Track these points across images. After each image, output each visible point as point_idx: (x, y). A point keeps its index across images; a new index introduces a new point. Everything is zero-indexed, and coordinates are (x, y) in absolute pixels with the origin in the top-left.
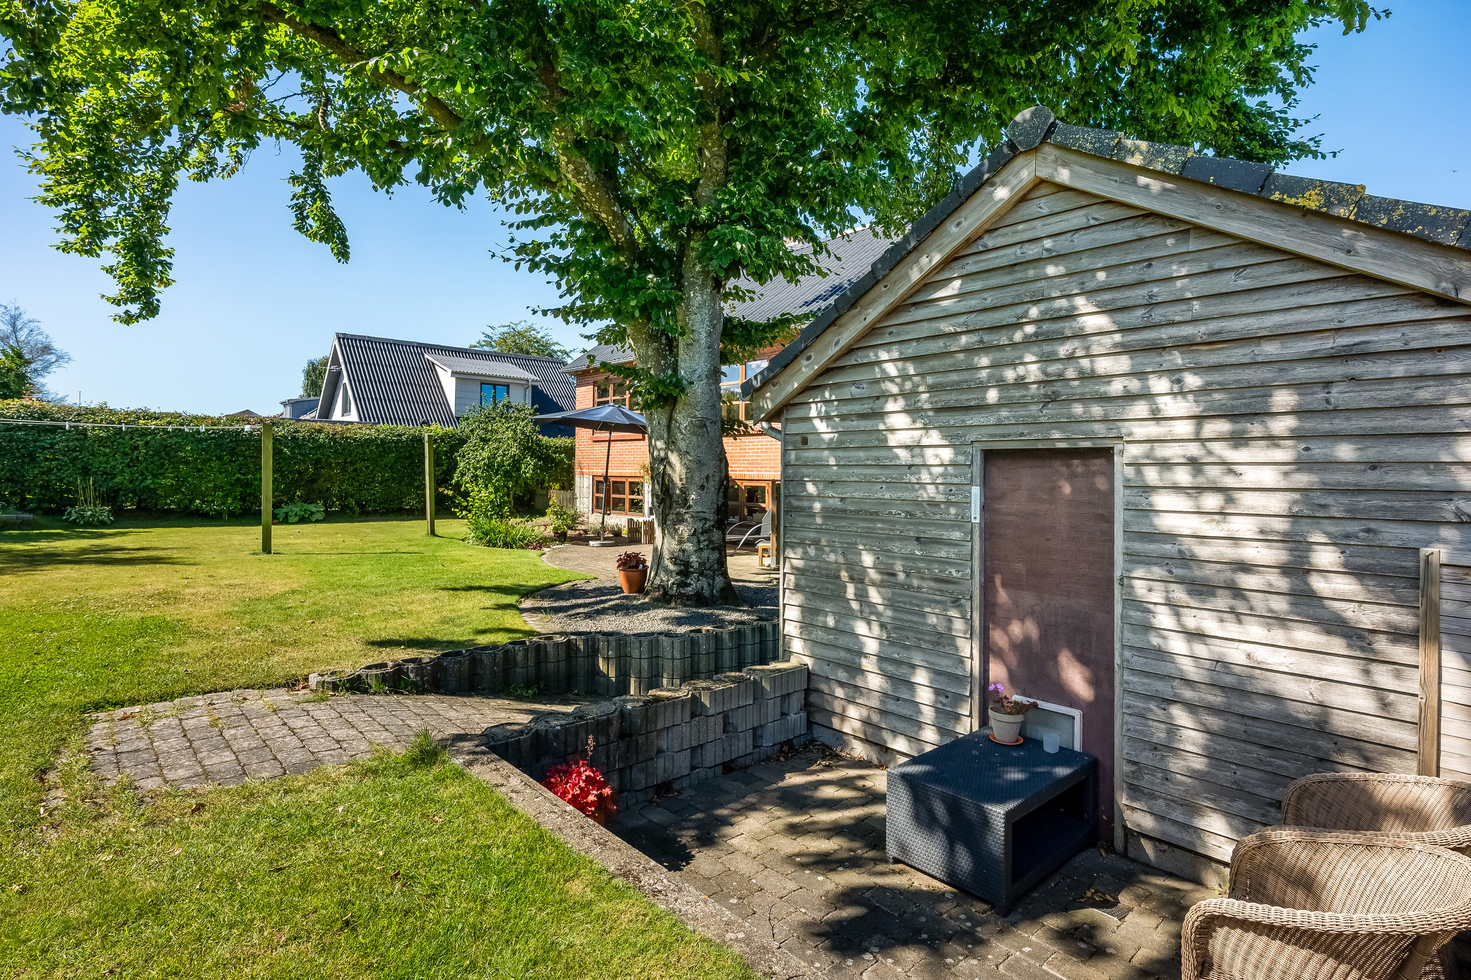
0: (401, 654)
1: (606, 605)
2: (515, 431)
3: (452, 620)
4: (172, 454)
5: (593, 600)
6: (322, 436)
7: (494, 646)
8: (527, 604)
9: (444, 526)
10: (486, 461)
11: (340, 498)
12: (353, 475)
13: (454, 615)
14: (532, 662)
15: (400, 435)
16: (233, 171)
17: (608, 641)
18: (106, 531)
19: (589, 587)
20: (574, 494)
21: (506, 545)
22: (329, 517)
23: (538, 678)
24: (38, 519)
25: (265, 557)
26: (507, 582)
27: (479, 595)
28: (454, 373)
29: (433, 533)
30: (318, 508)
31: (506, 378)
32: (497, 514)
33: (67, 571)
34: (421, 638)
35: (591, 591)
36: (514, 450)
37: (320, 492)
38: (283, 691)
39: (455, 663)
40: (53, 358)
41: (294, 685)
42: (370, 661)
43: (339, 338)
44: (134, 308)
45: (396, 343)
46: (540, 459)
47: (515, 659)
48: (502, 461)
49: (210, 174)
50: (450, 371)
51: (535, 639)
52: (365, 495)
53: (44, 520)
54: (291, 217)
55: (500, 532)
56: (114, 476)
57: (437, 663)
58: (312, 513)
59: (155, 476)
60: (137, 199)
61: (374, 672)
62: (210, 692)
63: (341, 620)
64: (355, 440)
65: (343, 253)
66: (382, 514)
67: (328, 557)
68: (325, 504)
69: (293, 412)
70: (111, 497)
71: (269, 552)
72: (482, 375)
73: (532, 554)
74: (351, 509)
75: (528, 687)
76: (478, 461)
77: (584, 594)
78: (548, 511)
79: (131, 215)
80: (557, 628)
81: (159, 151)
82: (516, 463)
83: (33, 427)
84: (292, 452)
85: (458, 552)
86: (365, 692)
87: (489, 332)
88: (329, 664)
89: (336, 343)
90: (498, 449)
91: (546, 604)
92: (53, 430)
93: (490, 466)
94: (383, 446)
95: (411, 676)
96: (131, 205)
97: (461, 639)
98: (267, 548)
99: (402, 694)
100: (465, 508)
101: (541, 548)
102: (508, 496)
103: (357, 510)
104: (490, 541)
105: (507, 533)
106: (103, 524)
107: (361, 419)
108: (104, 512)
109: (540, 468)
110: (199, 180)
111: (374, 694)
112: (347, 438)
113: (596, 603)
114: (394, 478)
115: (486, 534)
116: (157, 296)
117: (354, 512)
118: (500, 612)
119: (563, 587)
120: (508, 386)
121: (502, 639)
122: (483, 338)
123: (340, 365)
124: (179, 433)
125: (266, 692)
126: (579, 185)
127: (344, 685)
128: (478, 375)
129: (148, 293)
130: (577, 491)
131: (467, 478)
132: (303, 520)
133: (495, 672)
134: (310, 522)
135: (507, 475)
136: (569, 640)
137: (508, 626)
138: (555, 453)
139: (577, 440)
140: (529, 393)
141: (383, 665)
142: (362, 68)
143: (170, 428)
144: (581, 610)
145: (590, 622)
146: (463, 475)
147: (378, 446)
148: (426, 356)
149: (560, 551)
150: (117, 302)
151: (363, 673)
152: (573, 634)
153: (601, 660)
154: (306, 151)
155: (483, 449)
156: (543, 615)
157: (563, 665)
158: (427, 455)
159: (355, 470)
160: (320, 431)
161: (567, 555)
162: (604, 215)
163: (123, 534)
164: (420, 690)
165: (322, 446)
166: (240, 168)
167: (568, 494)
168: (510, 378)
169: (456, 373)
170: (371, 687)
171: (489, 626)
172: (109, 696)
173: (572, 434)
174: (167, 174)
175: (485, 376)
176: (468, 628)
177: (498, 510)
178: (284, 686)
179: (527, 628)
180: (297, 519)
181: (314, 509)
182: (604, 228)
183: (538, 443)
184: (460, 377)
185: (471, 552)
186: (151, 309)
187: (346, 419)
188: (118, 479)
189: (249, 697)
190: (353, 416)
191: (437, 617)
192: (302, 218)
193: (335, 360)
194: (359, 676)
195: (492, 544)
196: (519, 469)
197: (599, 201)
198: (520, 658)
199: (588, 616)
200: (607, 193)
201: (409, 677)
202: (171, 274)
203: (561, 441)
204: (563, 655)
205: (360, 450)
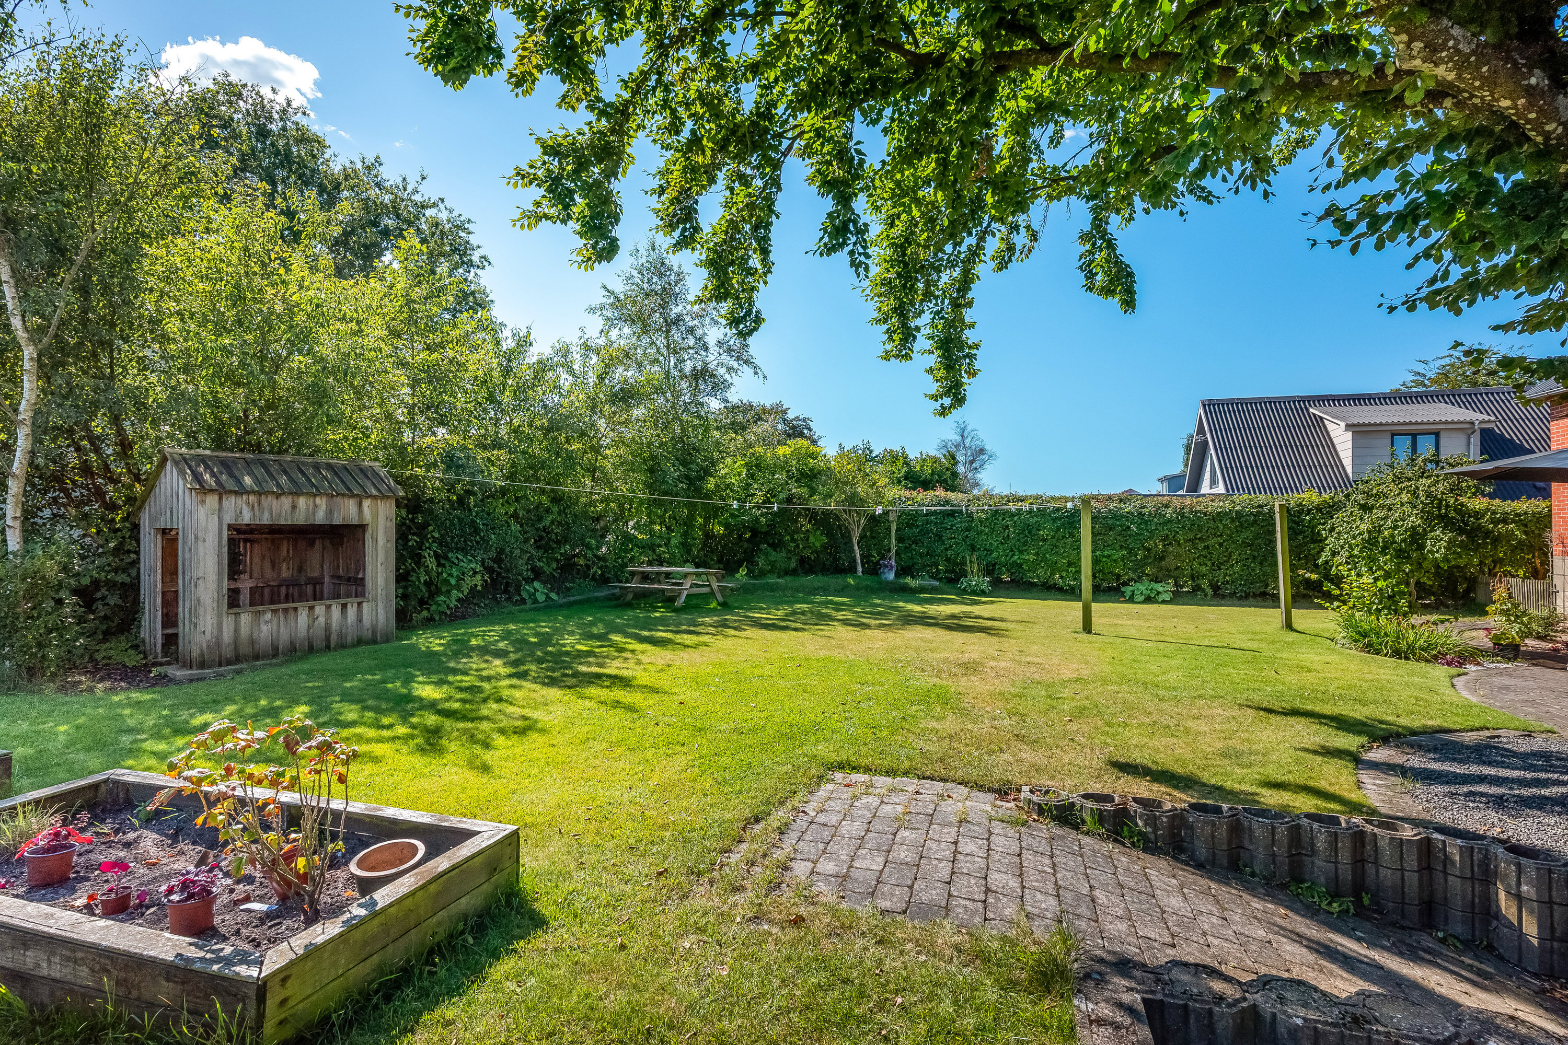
0: (1143, 788)
1: (1545, 792)
2: (1415, 494)
3: (1238, 754)
4: (1034, 532)
5: (1517, 774)
6: (1170, 510)
7: (1279, 814)
8: (1380, 754)
9: (1303, 618)
10: (1366, 536)
11: (1193, 578)
12: (1204, 552)
13: (1245, 747)
14: (1345, 856)
15: (1260, 506)
16: (1030, 251)
17: (1519, 866)
18: (984, 599)
19: (1523, 746)
20: (1552, 584)
21: (1398, 654)
22: (1177, 598)
23: (1358, 887)
24: (942, 585)
25: (1085, 636)
26: (1359, 713)
27: (1299, 724)
28: (1348, 427)
29: (1289, 626)
30: (1165, 588)
31: (1434, 423)
32: (1389, 609)
33: (928, 633)
34: (1180, 771)
35: (1524, 756)
36: (1414, 520)
37: (1168, 570)
38: (990, 797)
39: (1205, 823)
40: (985, 457)
41: (1006, 794)
42: (1097, 787)
43: (1204, 406)
44: (947, 401)
45: (1271, 401)
46: (1461, 531)
47: (1313, 844)
48: (1392, 536)
49: (1010, 260)
50: (1343, 424)
51: (1357, 820)
52: (1220, 576)
53: (945, 587)
54: (1081, 278)
55: (1386, 635)
56: (992, 552)
57: (1178, 818)
58: (1159, 593)
59: (1021, 552)
60: (947, 301)
61: (1089, 804)
62: (928, 778)
63: (1100, 723)
64: (1205, 514)
65: (1129, 303)
66: (1240, 598)
67: (1144, 644)
68: (1176, 585)
69: (1170, 488)
70: (990, 570)
71: (1089, 632)
72: (1393, 424)
73: (1440, 672)
74: (1203, 590)
75: (1335, 894)
76: (1354, 538)
77: (1507, 757)
78: (1491, 608)
79: (943, 318)
80: (1415, 809)
81: (959, 252)
82: (1416, 538)
83: (941, 512)
84: (1139, 528)
85: (1311, 656)
86: (1076, 827)
87: (1420, 368)
88: (1052, 778)
89: (1202, 411)
90: (1385, 518)
91: (1416, 761)
92: (952, 514)
93: (1371, 542)
94: (1239, 519)
95: (1140, 823)
96: (942, 309)
97: (1237, 787)
98: (1087, 627)
99: (1124, 844)
100: (1337, 598)
101: (1461, 665)
102: (1407, 584)
103: (1210, 592)
104: (1369, 645)
105: (1399, 637)
106: (983, 593)
107: (1228, 490)
108: (985, 582)
109: (1462, 545)
110: (1001, 269)
111: (1087, 833)
112: (1196, 512)
113: (1522, 783)
114: (1254, 558)
115: (1364, 635)
116: (965, 387)
117: (1206, 595)
118: (1319, 759)
119: (1469, 738)
120: (1437, 434)
121: (1305, 804)
122: (1410, 377)
123: (1205, 434)
124: (1042, 512)
125: (975, 794)
126: (1441, 71)
127: (1050, 810)
128: (1387, 424)
129: (958, 385)
130: (1557, 581)
131: (1338, 559)
132: (1148, 600)
133: (1274, 855)
134: (1157, 602)
135: (1402, 555)
136: (1428, 840)
137: (1323, 784)
138: (1496, 522)
139: (1554, 501)
140: (1475, 440)
141: (1108, 798)
142: (1070, 58)
143: (1035, 507)
144: (1482, 788)
145: (1493, 816)
146: (1334, 554)
147: (1233, 520)
148: (1311, 410)
149: (1501, 673)
150: (935, 398)
151: (1078, 801)
152: (1442, 829)
153: (1502, 895)
154: (1091, 203)
155: (1361, 519)
156: (1400, 780)
157: (1412, 879)
158: (1278, 528)
159: (1207, 547)
160: (1167, 506)
161: (1507, 681)
162: (1505, 103)
163: (992, 602)
164: (1149, 846)
165: (1169, 521)
166: (1036, 244)
167: (1539, 585)
168: (1440, 422)
169: (1353, 425)
170: (1083, 822)
171: (1290, 778)
172: (853, 759)
173: (1546, 494)
174: (966, 272)
175: (1399, 424)
176: (1255, 773)
177: (1390, 602)
178: (995, 791)
179: (1354, 796)
180: (1142, 598)
181: (1161, 589)
182: (1513, 125)
183: (1461, 510)
184: (1359, 431)
185: (1334, 658)
186: (959, 401)
187: (1214, 491)
188: (995, 554)
189: (954, 796)
190: (1221, 489)
191: (1219, 745)
192: (1091, 276)
193: (1201, 430)
194: (1073, 805)
195: (1370, 648)
196: (1421, 547)
197: (1490, 82)
198: (1321, 842)
199: (1499, 802)
200: (1506, 60)
201: (1136, 825)
202: (977, 365)
203: (1524, 506)
204: (1412, 862)
205: (1211, 524)
